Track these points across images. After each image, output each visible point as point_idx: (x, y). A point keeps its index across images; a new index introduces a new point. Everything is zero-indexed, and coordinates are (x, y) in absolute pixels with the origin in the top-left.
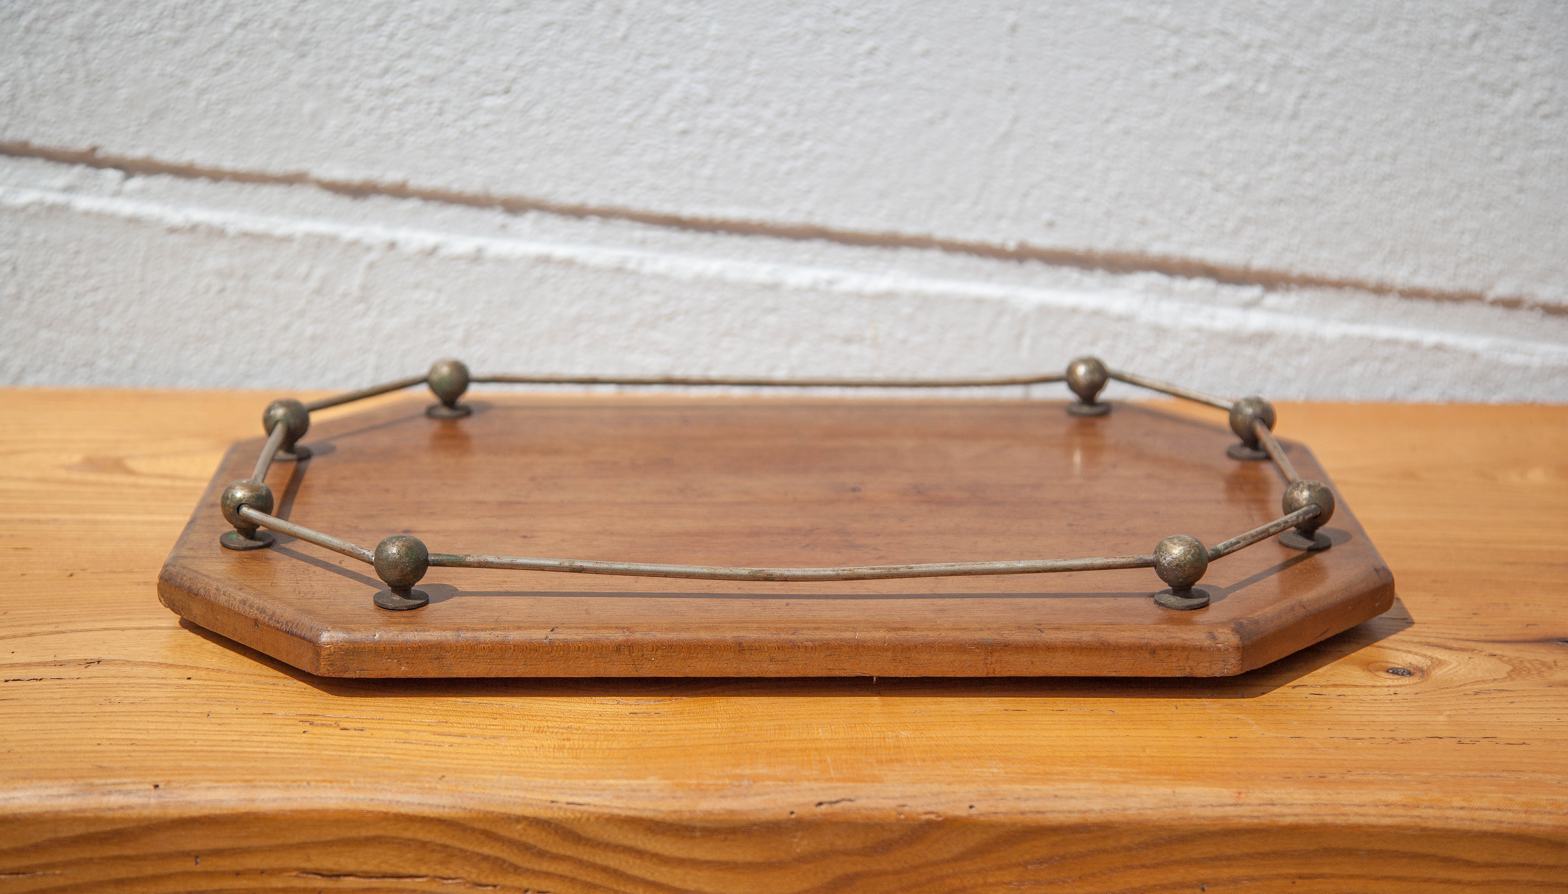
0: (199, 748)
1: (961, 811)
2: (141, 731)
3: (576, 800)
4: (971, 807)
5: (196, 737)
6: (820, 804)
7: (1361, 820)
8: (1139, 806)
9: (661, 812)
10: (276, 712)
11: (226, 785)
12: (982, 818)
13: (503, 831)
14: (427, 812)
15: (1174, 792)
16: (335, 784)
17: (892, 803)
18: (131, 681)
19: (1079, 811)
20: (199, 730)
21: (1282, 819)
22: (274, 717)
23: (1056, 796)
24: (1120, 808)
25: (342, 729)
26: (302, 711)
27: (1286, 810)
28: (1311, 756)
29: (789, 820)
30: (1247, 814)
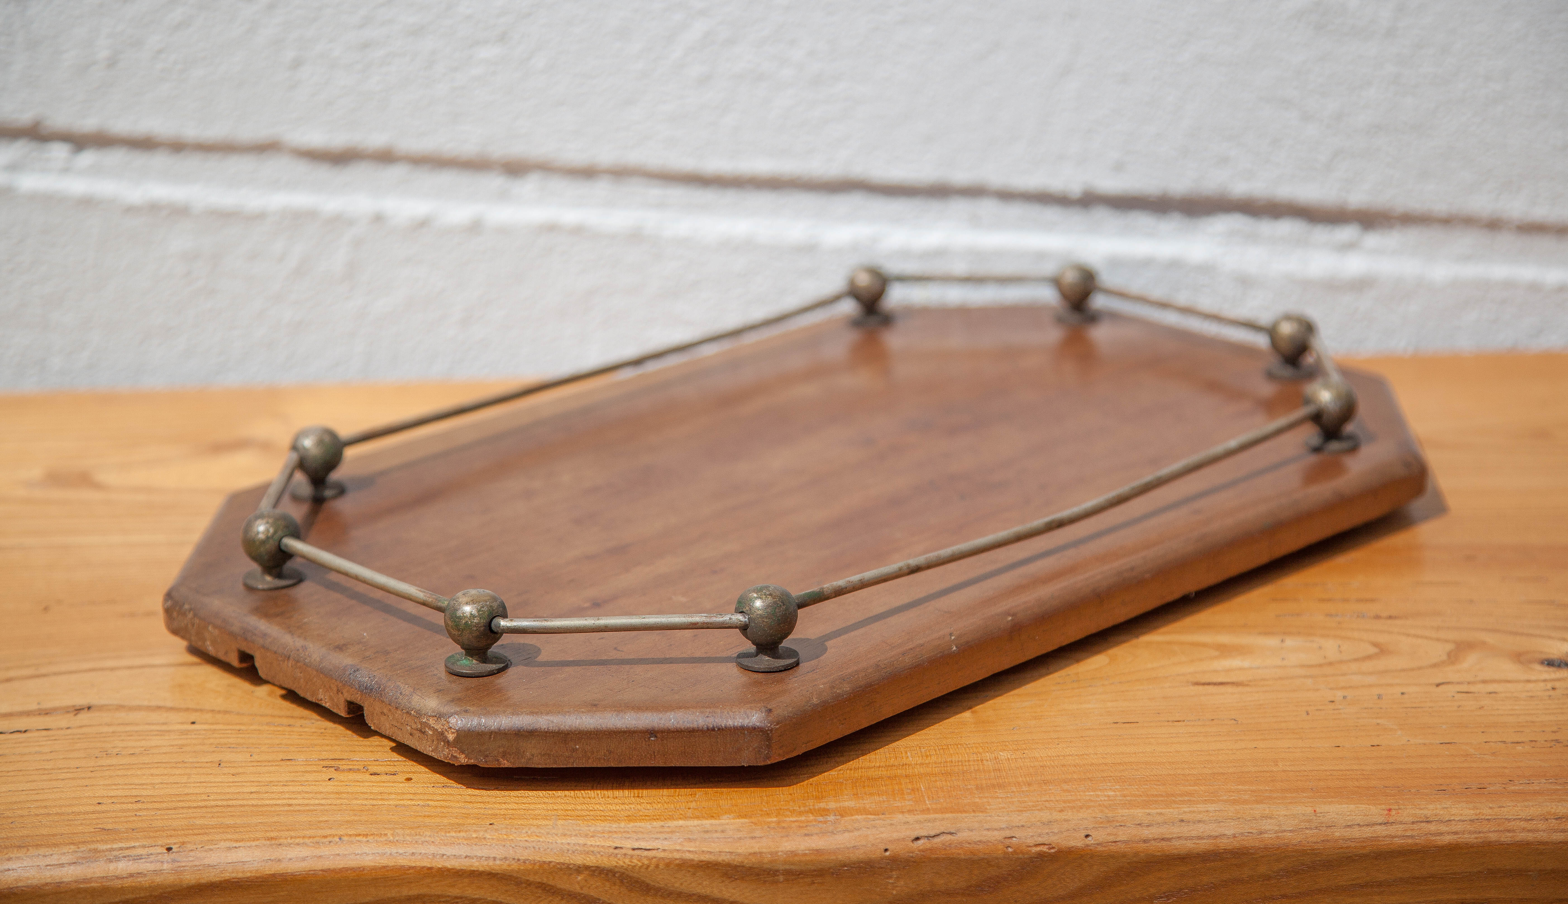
0: (213, 803)
1: (1077, 842)
2: (145, 787)
3: (643, 845)
4: (1087, 836)
5: (208, 790)
6: (917, 839)
7: (1530, 837)
8: (1277, 828)
9: (739, 855)
10: (295, 758)
11: (248, 844)
12: (1100, 848)
13: (562, 883)
14: (475, 865)
15: (1315, 811)
16: (370, 838)
17: (998, 835)
18: (128, 728)
19: (1210, 837)
20: (211, 782)
21: (1438, 838)
22: (293, 763)
23: (1182, 821)
24: (1254, 831)
25: (371, 774)
26: (325, 755)
27: (1443, 828)
28: (1465, 765)
29: (882, 858)
30: (1399, 833)
